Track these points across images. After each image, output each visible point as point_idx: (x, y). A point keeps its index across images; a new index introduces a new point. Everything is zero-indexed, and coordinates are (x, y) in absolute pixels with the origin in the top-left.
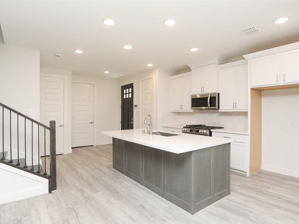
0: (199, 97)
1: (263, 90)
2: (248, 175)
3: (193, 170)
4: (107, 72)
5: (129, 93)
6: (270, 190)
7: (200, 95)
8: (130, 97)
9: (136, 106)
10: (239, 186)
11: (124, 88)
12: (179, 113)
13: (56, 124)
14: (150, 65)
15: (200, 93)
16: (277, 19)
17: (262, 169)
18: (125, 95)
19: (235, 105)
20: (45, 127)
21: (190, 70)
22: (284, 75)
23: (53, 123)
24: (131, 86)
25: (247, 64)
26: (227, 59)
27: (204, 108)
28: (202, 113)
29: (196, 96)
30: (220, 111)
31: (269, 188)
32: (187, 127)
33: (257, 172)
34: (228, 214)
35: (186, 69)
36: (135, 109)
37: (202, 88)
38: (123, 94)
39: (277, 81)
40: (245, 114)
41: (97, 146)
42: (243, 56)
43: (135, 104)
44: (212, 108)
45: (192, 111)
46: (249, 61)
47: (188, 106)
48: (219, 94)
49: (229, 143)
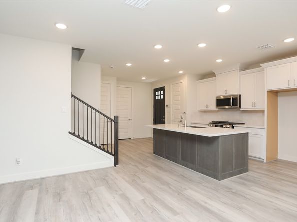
0: (222, 98)
1: (279, 92)
2: (265, 161)
3: (220, 149)
4: (144, 78)
5: (161, 95)
6: (282, 171)
7: (224, 96)
8: (162, 98)
9: (167, 106)
10: (257, 168)
11: (156, 90)
12: (205, 112)
13: (119, 118)
14: (181, 72)
15: (224, 94)
16: (286, 39)
17: (279, 158)
18: (157, 97)
19: (254, 104)
20: (112, 120)
21: (215, 76)
22: (295, 80)
23: (117, 117)
24: (163, 89)
25: (264, 71)
26: (248, 66)
27: (227, 107)
28: (226, 111)
29: (220, 97)
30: (241, 109)
31: (282, 170)
32: (212, 123)
33: (274, 161)
34: (246, 182)
35: (212, 75)
36: (166, 109)
37: (226, 91)
38: (155, 96)
39: (289, 85)
40: (263, 111)
41: (134, 139)
42: (261, 65)
43: (166, 104)
44: (234, 107)
45: (217, 110)
46: (265, 69)
47: (213, 106)
48: (240, 96)
49: (248, 133)
